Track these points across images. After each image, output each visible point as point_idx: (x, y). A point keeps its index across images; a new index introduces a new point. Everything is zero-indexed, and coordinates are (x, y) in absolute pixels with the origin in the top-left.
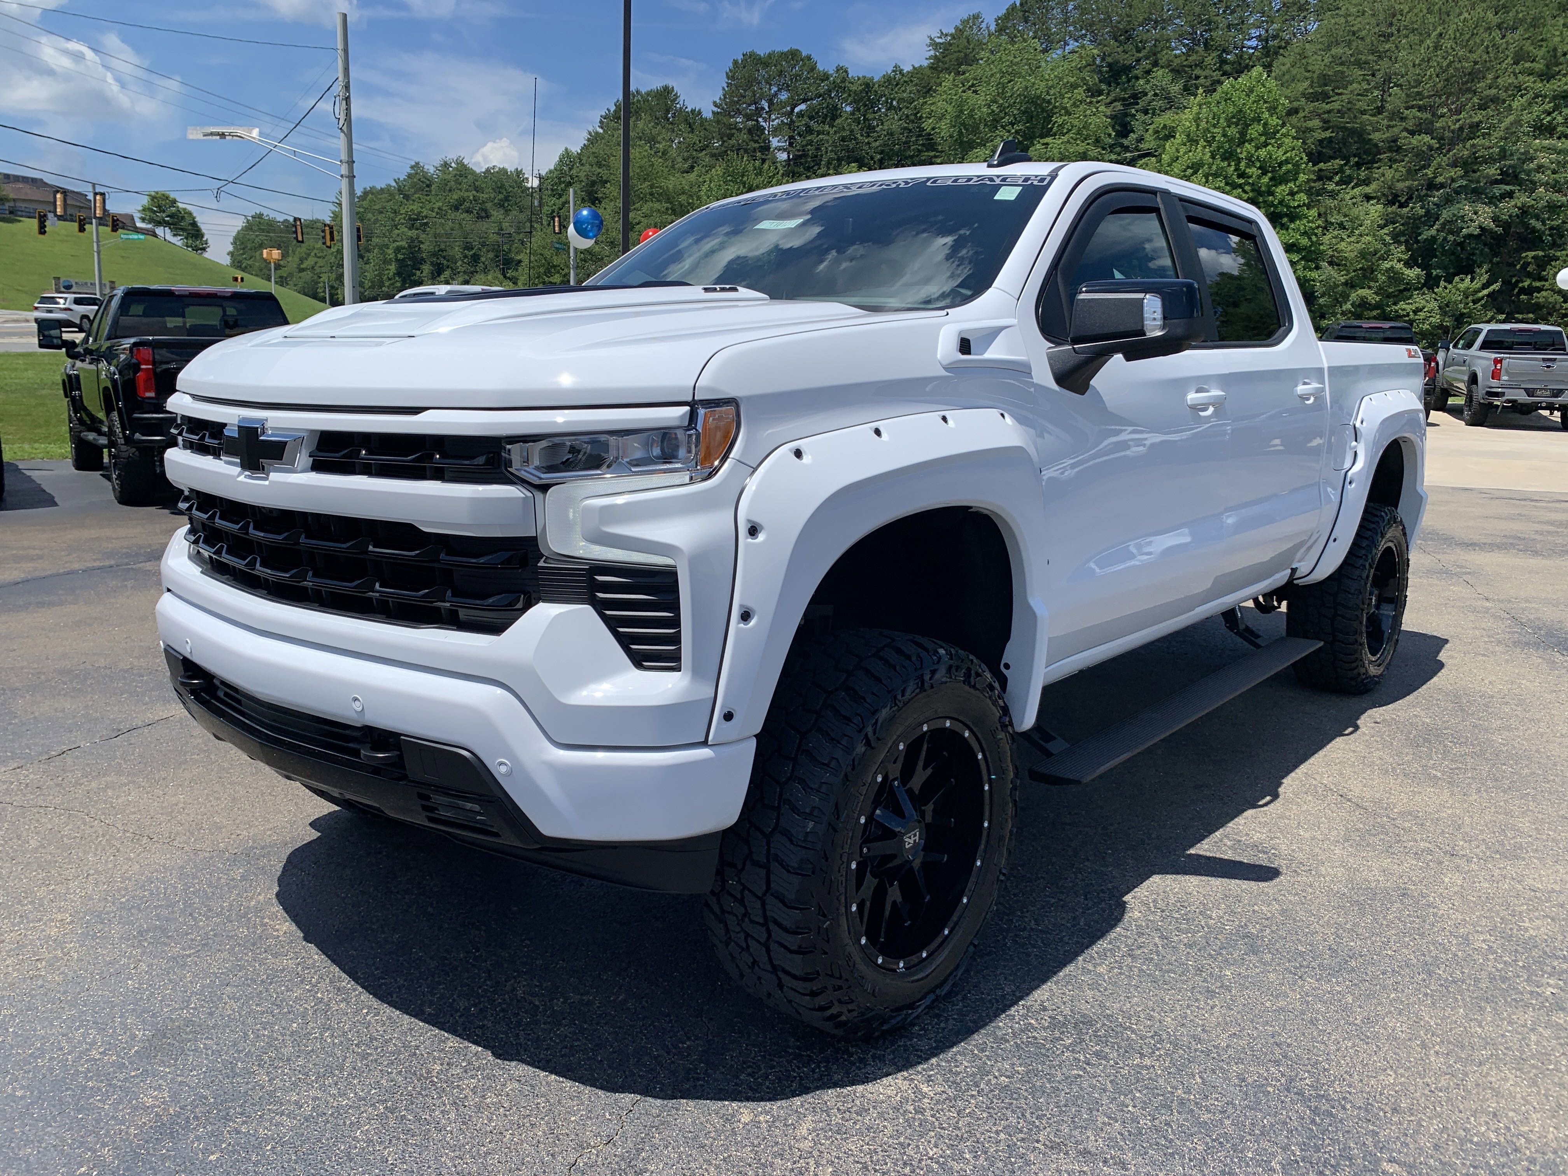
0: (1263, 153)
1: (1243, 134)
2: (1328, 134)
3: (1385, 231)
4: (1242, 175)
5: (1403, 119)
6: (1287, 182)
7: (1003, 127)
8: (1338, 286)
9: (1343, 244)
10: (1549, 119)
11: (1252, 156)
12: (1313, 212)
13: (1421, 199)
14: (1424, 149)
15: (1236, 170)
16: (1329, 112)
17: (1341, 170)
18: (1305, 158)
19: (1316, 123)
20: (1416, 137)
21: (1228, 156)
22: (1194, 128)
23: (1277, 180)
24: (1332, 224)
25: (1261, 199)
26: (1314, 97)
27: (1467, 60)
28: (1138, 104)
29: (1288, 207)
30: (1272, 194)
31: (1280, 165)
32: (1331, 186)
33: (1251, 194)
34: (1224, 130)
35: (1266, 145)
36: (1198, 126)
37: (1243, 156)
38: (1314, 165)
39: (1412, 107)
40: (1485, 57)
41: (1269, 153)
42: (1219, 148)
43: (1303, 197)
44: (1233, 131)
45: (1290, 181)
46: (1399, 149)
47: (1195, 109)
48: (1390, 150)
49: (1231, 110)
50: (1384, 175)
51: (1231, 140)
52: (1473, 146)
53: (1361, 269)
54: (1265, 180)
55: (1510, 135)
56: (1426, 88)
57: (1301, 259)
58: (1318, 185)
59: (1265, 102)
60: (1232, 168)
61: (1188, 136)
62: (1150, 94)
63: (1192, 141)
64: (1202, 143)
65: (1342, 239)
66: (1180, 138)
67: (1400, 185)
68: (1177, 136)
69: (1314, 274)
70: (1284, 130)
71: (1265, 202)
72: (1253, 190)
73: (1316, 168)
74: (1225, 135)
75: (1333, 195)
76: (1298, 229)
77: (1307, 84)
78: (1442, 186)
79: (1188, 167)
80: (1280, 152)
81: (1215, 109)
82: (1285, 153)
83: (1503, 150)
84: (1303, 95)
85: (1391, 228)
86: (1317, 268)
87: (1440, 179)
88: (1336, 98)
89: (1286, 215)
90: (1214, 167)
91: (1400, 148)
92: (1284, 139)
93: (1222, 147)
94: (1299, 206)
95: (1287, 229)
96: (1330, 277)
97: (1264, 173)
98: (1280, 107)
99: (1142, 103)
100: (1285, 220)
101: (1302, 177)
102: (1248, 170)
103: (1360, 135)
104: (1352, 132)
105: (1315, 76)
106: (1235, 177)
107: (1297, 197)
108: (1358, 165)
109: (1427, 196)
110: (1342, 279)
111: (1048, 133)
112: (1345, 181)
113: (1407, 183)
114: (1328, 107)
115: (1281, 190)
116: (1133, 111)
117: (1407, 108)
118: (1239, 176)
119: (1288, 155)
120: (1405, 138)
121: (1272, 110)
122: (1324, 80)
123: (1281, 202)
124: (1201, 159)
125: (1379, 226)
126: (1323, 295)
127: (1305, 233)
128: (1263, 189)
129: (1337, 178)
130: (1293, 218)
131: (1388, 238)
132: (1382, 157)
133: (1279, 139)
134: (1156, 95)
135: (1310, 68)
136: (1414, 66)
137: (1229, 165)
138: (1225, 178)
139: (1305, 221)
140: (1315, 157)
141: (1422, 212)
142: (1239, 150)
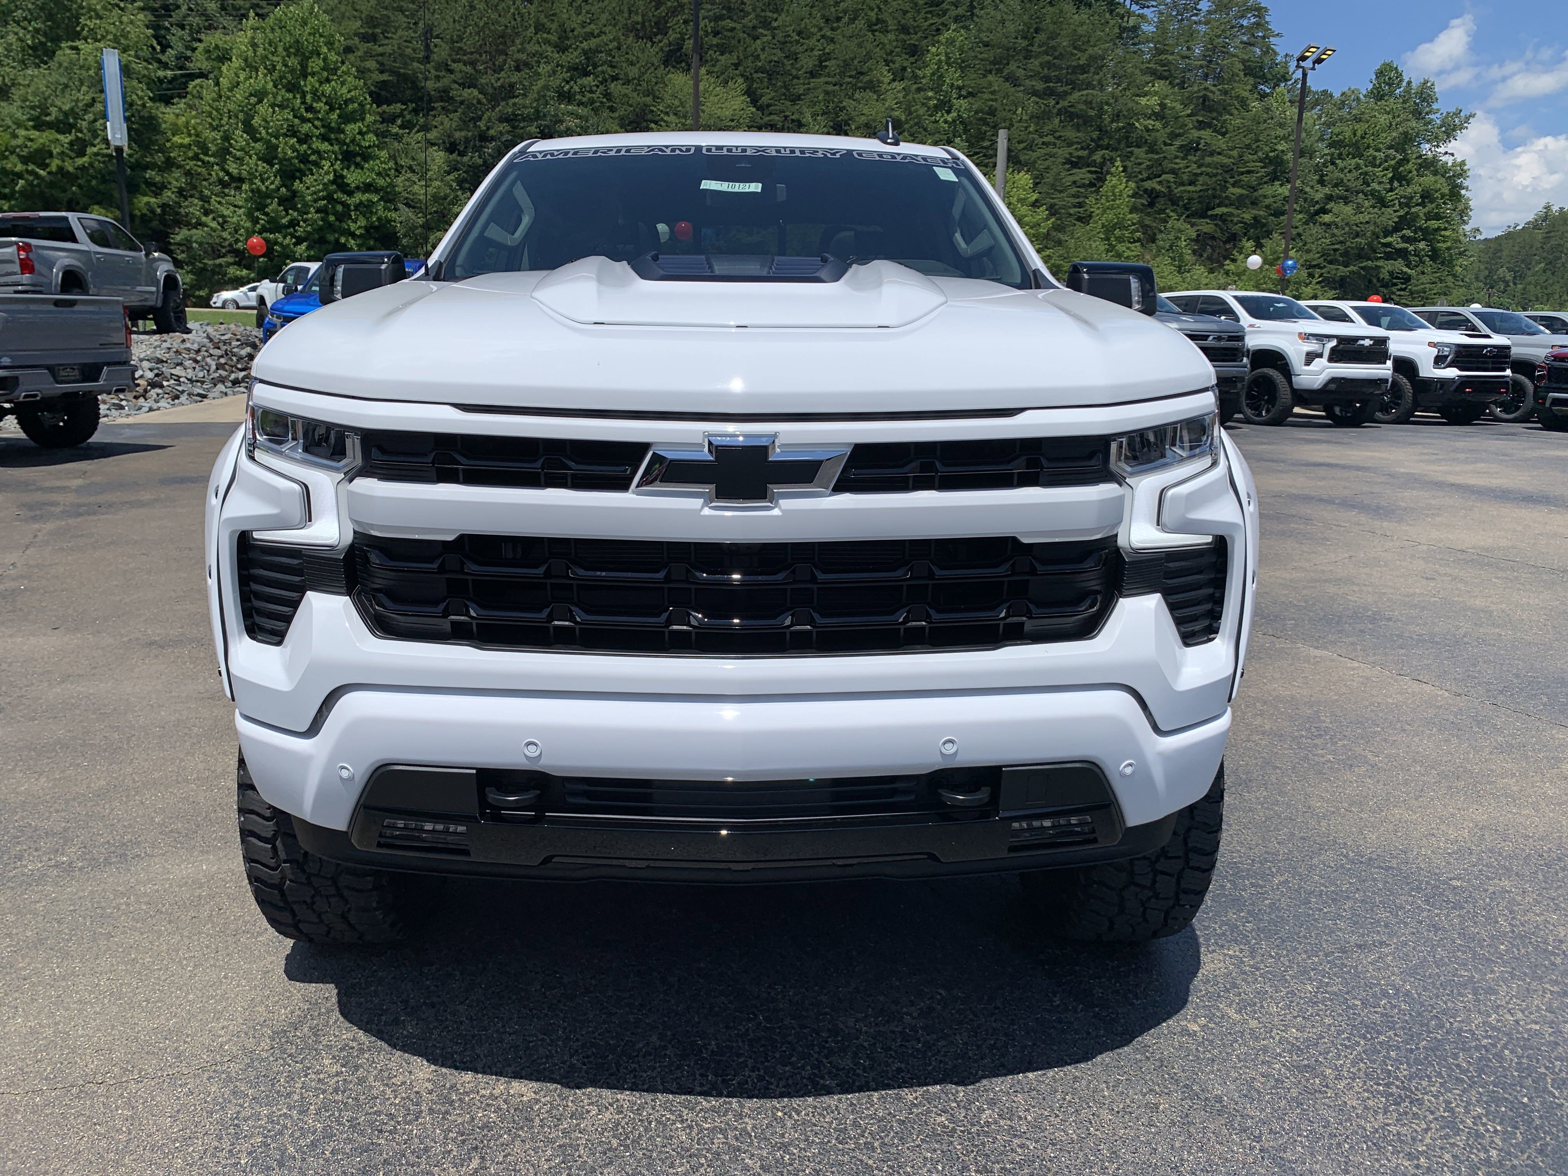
0: (327, 88)
1: (304, 67)
2: (385, 77)
3: (451, 177)
4: (310, 109)
5: (451, 72)
6: (355, 121)
7: (18, 23)
8: (417, 228)
9: (416, 187)
10: (567, 87)
11: (317, 90)
12: (384, 154)
13: (476, 149)
14: (475, 102)
15: (302, 103)
16: (382, 55)
17: (401, 115)
18: (369, 99)
19: (371, 64)
20: (466, 90)
21: (292, 88)
22: (250, 53)
23: (347, 118)
24: (402, 166)
25: (332, 136)
26: (366, 38)
27: (498, 22)
28: (171, 16)
29: (360, 147)
30: (343, 131)
31: (346, 102)
32: (395, 130)
33: (322, 130)
34: (284, 60)
35: (328, 80)
36: (255, 52)
37: (308, 89)
38: (378, 107)
39: (459, 61)
40: (513, 23)
41: (334, 89)
42: (281, 78)
43: (371, 137)
44: (293, 62)
45: (358, 120)
46: (450, 99)
47: (249, 33)
48: (441, 99)
49: (288, 39)
50: (442, 124)
51: (292, 71)
52: (515, 104)
53: (436, 212)
54: (334, 116)
55: (542, 98)
56: (468, 45)
57: (380, 200)
58: (383, 127)
59: (321, 36)
60: (299, 101)
61: (246, 60)
62: (184, 8)
63: (250, 66)
64: (262, 69)
65: (415, 183)
66: (236, 62)
67: (457, 135)
68: (234, 59)
69: (393, 215)
70: (344, 68)
71: (337, 139)
72: (323, 126)
73: (380, 110)
74: (286, 66)
75: (398, 138)
76: (373, 170)
77: (359, 23)
78: (493, 139)
79: (251, 95)
80: (344, 90)
81: (271, 36)
82: (349, 92)
83: (537, 111)
84: (356, 35)
85: (456, 174)
86: (396, 210)
87: (492, 132)
88: (386, 41)
89: (359, 155)
90: (280, 98)
91: (452, 98)
92: (346, 77)
93: (285, 77)
94: (370, 146)
95: (362, 169)
96: (408, 219)
97: (332, 109)
98: (337, 44)
99: (176, 16)
100: (358, 159)
101: (369, 118)
102: (315, 105)
103: (412, 81)
104: (405, 78)
105: (363, 16)
106: (303, 110)
107: (367, 137)
108: (415, 111)
109: (482, 146)
110: (421, 221)
111: (77, 36)
112: (407, 126)
113: (463, 133)
114: (380, 50)
115: (352, 128)
116: (166, 24)
117: (454, 61)
118: (307, 110)
119: (353, 93)
120: (457, 90)
121: (330, 44)
122: (371, 21)
123: (353, 141)
124: (264, 87)
125: (445, 172)
126: (405, 236)
127: (379, 174)
128: (333, 125)
129: (399, 122)
130: (366, 158)
131: (454, 184)
132: (436, 105)
133: (341, 76)
134: (190, 9)
135: (358, 7)
136: (454, 21)
137: (294, 97)
138: (293, 110)
139: (378, 161)
140: (378, 99)
141: (480, 161)
142: (302, 83)
